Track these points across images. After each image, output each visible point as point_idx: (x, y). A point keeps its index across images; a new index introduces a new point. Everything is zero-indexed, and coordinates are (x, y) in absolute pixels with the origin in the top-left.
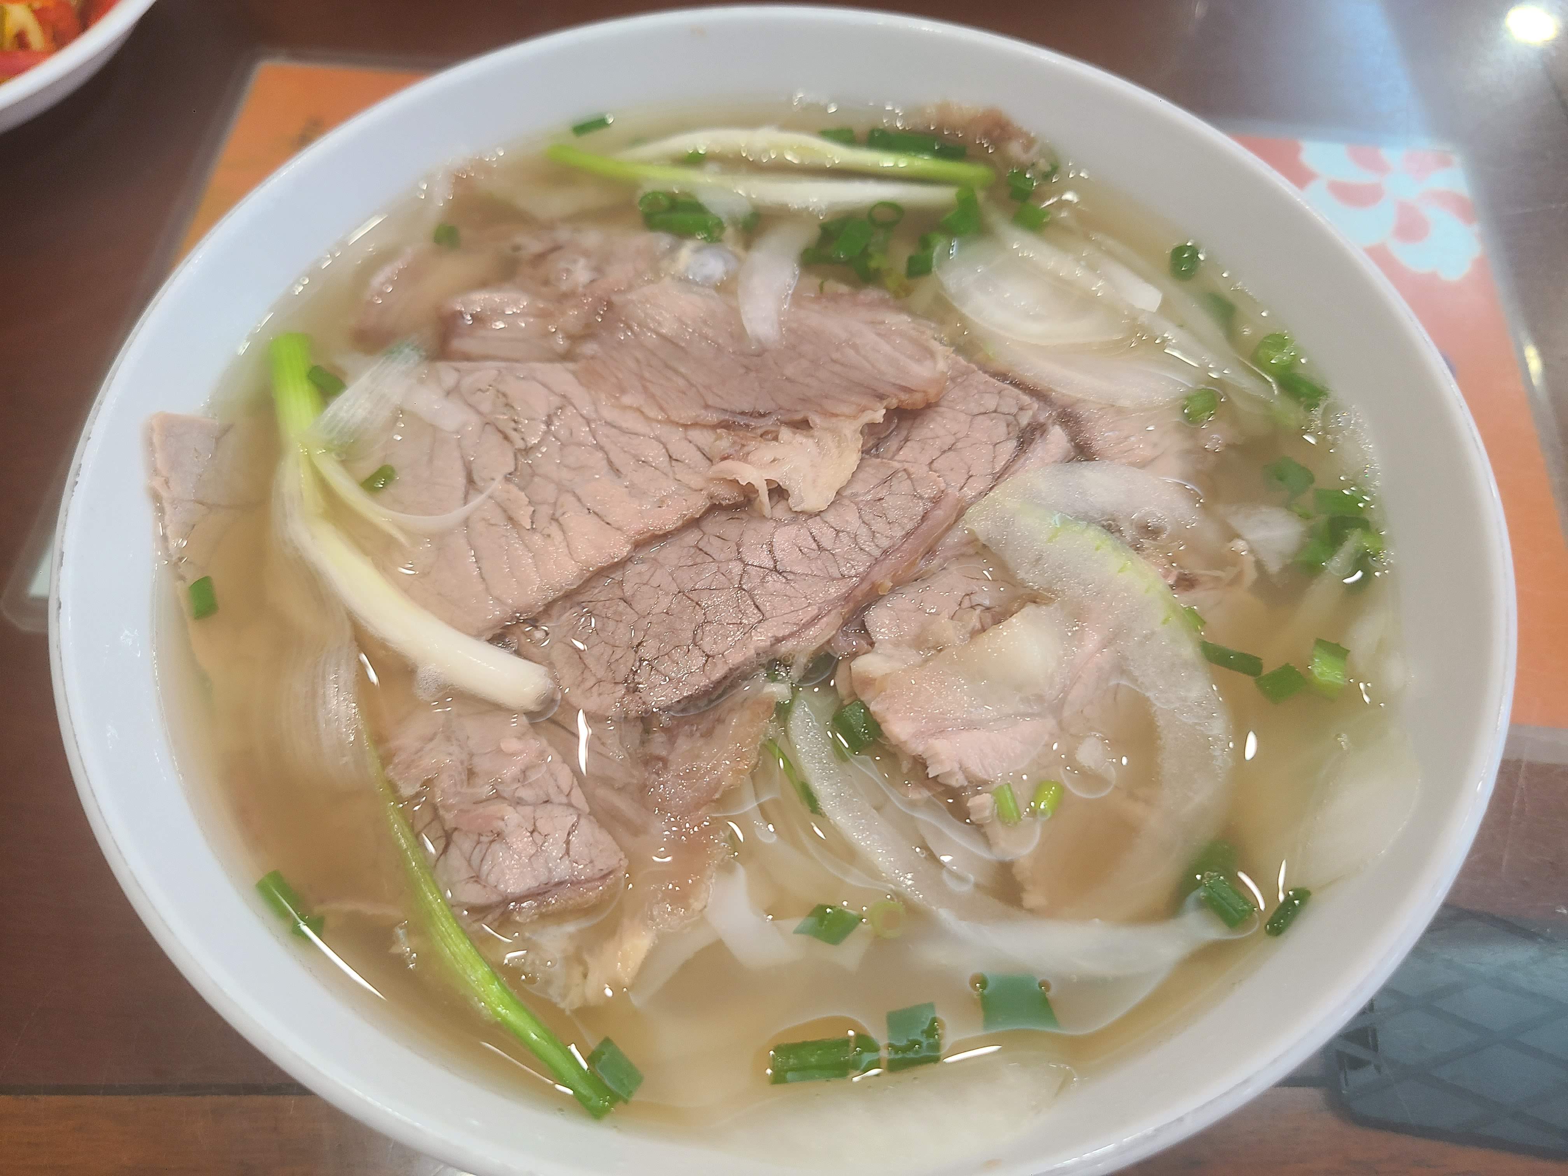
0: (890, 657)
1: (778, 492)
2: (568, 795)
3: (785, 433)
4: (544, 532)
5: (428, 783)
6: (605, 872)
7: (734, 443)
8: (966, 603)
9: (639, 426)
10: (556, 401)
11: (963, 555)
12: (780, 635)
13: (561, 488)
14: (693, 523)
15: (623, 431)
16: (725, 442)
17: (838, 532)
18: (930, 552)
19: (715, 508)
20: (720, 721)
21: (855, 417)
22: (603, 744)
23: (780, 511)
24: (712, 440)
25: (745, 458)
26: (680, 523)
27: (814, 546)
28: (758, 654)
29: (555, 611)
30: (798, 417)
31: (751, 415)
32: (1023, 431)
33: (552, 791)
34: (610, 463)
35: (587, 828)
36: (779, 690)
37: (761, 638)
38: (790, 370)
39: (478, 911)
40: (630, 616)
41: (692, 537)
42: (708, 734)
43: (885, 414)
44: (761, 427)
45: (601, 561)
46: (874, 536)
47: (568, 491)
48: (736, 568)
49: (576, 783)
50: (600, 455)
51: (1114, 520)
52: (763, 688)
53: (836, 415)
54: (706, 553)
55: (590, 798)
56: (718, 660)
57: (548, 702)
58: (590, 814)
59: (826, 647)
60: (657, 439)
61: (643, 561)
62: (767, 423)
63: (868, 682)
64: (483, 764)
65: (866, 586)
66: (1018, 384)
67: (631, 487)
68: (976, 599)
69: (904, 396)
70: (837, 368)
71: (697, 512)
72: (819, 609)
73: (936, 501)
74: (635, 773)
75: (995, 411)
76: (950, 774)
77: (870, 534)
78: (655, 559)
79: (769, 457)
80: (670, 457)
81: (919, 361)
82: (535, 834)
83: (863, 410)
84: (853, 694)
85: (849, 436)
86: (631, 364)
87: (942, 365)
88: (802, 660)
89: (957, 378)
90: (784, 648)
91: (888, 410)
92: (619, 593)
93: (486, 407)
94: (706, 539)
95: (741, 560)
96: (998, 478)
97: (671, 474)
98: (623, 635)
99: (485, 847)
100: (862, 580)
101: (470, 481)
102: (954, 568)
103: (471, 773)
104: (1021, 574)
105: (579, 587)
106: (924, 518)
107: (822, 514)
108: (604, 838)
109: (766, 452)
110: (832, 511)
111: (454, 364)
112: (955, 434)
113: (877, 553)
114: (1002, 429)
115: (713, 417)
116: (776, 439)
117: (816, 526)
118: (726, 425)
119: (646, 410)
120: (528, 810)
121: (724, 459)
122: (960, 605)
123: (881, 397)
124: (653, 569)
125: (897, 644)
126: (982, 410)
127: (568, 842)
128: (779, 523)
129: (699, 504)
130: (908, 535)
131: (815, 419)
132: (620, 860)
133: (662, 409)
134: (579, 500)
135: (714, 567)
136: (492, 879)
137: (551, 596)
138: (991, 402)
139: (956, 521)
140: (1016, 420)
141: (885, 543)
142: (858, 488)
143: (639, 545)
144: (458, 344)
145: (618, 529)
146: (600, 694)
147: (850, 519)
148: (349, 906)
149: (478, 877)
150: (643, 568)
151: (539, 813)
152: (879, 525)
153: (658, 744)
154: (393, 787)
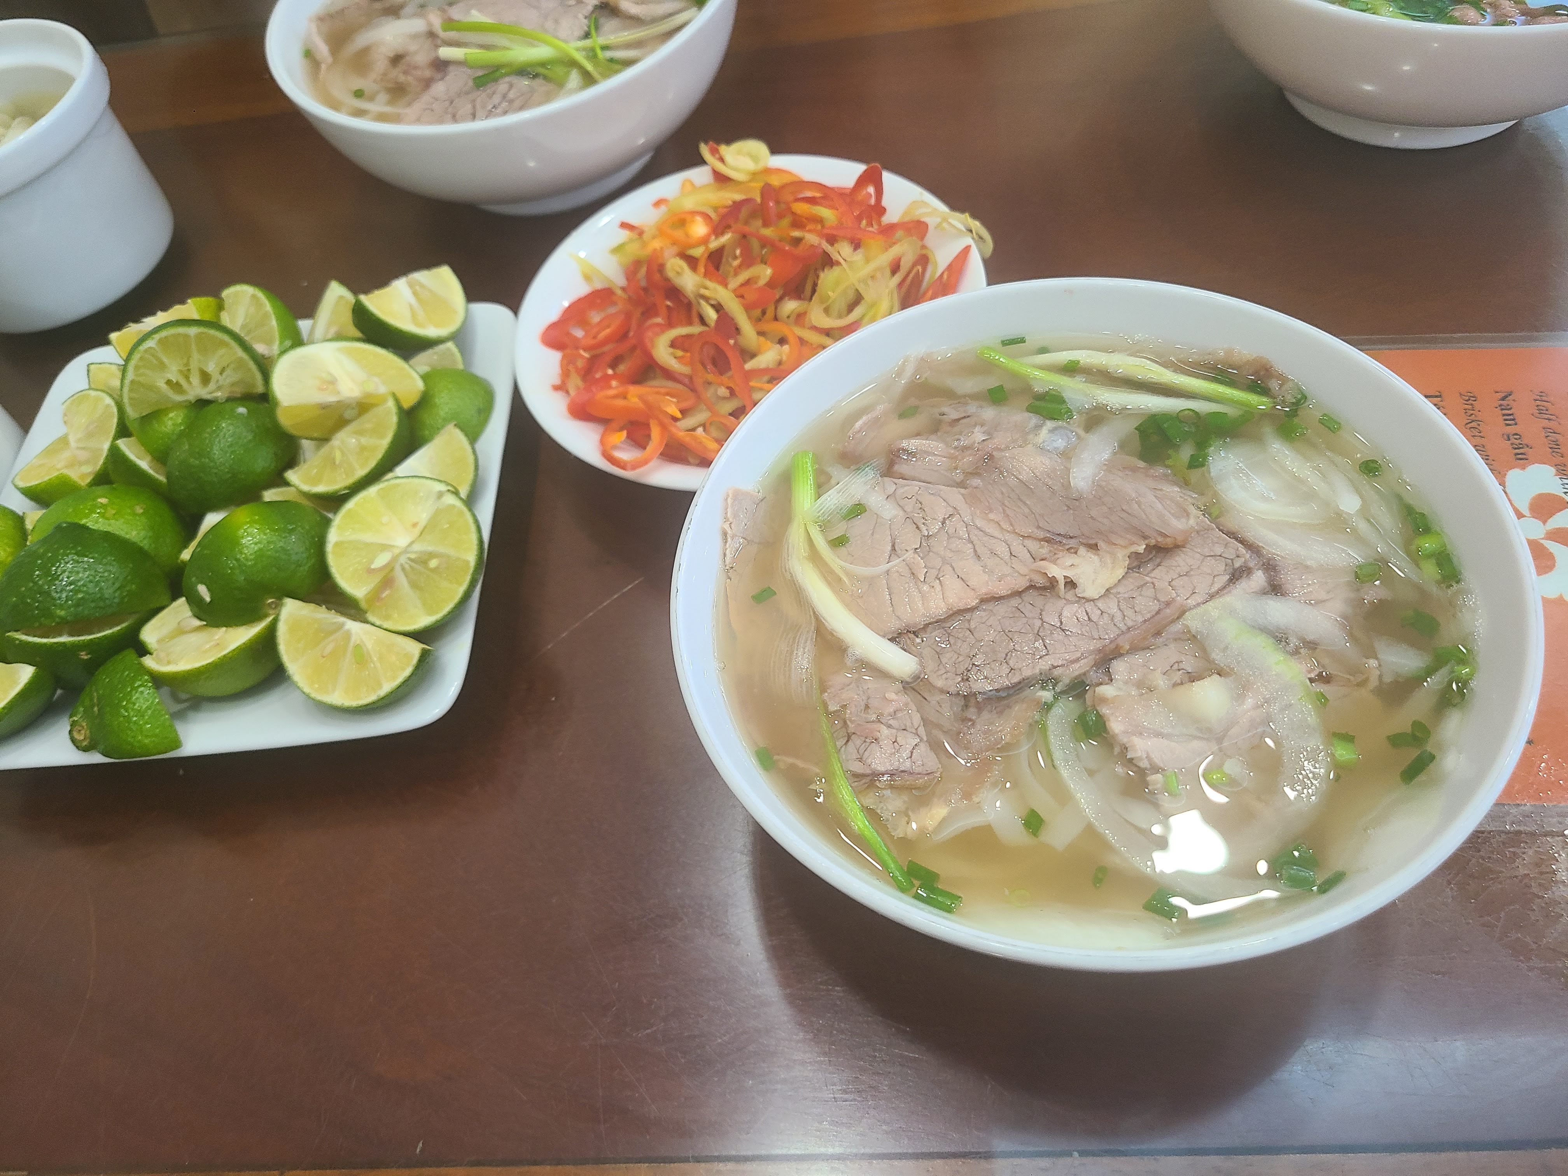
0: (1120, 689)
1: (1071, 584)
2: (916, 729)
3: (1082, 551)
4: (930, 584)
5: (844, 707)
6: (929, 772)
7: (1050, 551)
8: (1176, 667)
9: (997, 533)
10: (951, 511)
11: (1180, 639)
12: (1056, 664)
13: (944, 561)
14: (1018, 594)
15: (986, 534)
16: (1045, 550)
17: (1102, 612)
18: (1158, 633)
19: (1032, 587)
20: (1009, 707)
21: (1125, 547)
22: (941, 706)
23: (1070, 595)
24: (1038, 547)
25: (1054, 562)
26: (1009, 592)
27: (1086, 618)
28: (1041, 674)
29: (929, 630)
30: (1092, 542)
31: (1064, 536)
32: (1235, 570)
33: (908, 724)
34: (975, 551)
35: (923, 748)
36: (1046, 695)
37: (1044, 665)
38: (1094, 513)
39: (857, 776)
40: (971, 639)
41: (1015, 602)
42: (1001, 713)
43: (1145, 549)
44: (1068, 544)
45: (962, 606)
46: (1124, 618)
47: (948, 564)
48: (1038, 623)
49: (922, 724)
50: (970, 545)
51: (1285, 634)
52: (1037, 692)
53: (1115, 544)
54: (1022, 612)
55: (928, 734)
56: (1017, 673)
57: (916, 678)
58: (927, 741)
59: (1083, 678)
60: (1005, 542)
61: (985, 610)
62: (1072, 543)
63: (1104, 700)
64: (874, 703)
65: (1113, 646)
66: (1242, 542)
67: (984, 567)
68: (1182, 666)
69: (1160, 539)
70: (1124, 515)
71: (1020, 588)
72: (1082, 654)
73: (1168, 604)
74: (957, 725)
75: (1220, 556)
76: (1140, 759)
77: (1123, 617)
78: (992, 611)
79: (1068, 563)
80: (1011, 553)
81: (1178, 518)
82: (896, 744)
83: (1133, 543)
84: (1094, 707)
85: (1121, 558)
86: (1000, 496)
87: (1192, 522)
88: (1066, 681)
89: (1200, 532)
90: (1056, 672)
91: (1147, 545)
92: (967, 625)
93: (909, 508)
94: (1023, 604)
95: (1041, 619)
96: (1212, 596)
97: (1009, 564)
98: (965, 649)
99: (868, 744)
100: (1111, 642)
101: (893, 549)
102: (1172, 646)
103: (867, 707)
104: (1213, 656)
105: (945, 618)
106: (1158, 613)
107: (1096, 601)
108: (932, 755)
109: (1069, 560)
110: (1101, 601)
111: (895, 480)
112: (1191, 565)
113: (1124, 628)
114: (1222, 567)
115: (1041, 534)
116: (1076, 553)
117: (1089, 607)
118: (1048, 540)
119: (1001, 523)
120: (894, 731)
121: (1042, 560)
122: (1171, 667)
123: (1145, 537)
124: (989, 616)
125: (1126, 683)
126: (1212, 554)
127: (912, 753)
128: (1069, 602)
129: (1022, 583)
130: (1145, 621)
131: (1101, 544)
132: (939, 768)
133: (1011, 525)
134: (954, 570)
135: (1025, 620)
136: (869, 761)
137: (928, 620)
138: (1219, 550)
139: (1178, 618)
140: (1233, 563)
141: (1130, 623)
142: (1121, 589)
143: (983, 601)
144: (898, 468)
145: (973, 590)
146: (947, 679)
147: (1111, 606)
148: (790, 760)
149: (861, 758)
150: (983, 614)
151: (899, 734)
152: (1129, 613)
153: (972, 713)
154: (825, 705)
